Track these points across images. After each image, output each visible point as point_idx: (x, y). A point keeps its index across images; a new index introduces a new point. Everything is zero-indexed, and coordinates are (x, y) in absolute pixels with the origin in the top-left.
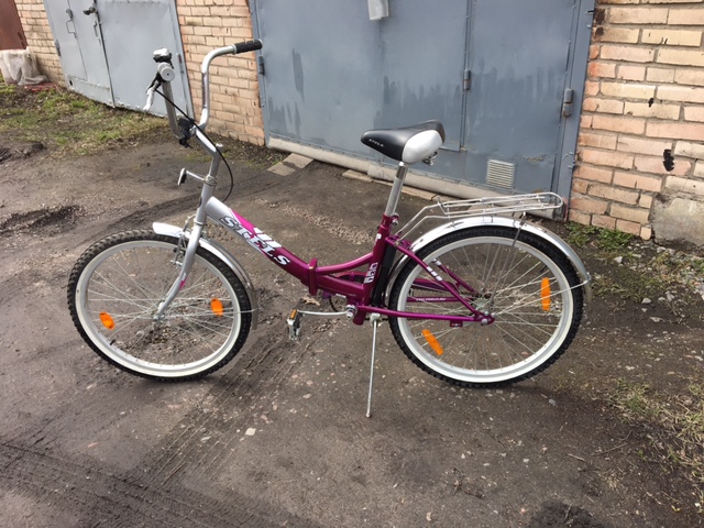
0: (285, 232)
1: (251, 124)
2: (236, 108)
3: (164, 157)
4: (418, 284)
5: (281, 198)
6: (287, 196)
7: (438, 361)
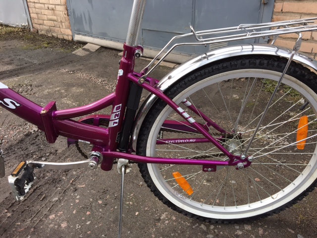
0: (74, 88)
1: (64, 27)
2: (55, 18)
3: (10, 47)
4: (168, 126)
5: (77, 68)
6: (81, 67)
7: (188, 201)
